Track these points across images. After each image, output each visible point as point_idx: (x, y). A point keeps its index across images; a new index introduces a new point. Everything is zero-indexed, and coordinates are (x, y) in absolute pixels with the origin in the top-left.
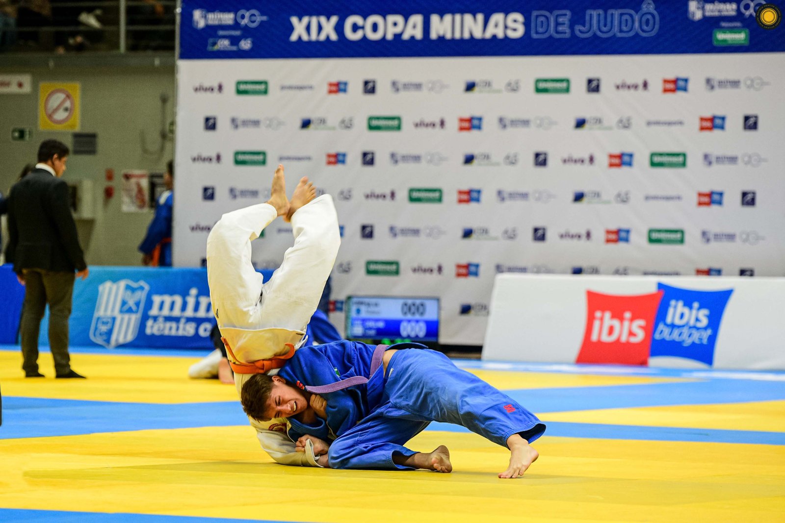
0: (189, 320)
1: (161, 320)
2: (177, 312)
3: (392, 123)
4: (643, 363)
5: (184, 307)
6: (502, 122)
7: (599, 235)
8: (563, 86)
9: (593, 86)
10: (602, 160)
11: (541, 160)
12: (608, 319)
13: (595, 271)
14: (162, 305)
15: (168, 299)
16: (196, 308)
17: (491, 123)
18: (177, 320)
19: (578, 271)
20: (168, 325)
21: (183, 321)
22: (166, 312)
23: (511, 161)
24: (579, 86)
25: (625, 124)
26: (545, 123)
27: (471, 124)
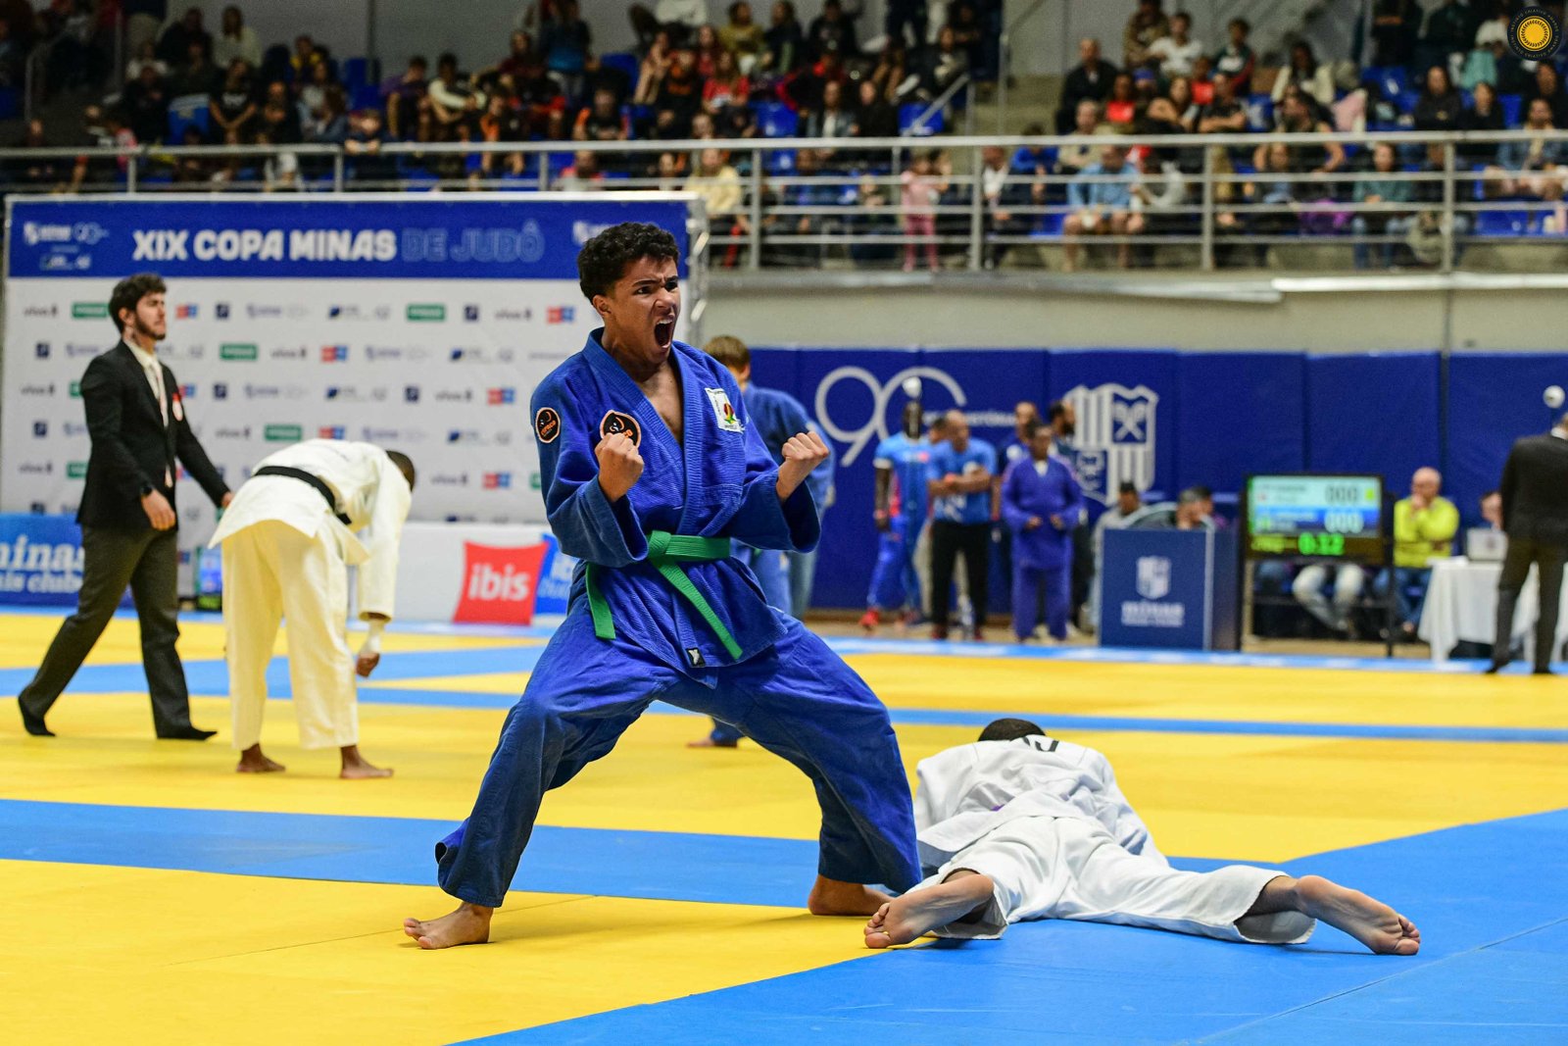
0: (17, 572)
2: (3, 564)
3: (246, 352)
4: (525, 622)
5: (11, 558)
6: (370, 353)
7: (476, 479)
8: (435, 313)
9: (471, 314)
10: (481, 396)
11: (412, 395)
12: (486, 574)
13: (471, 519)
16: (25, 558)
17: (356, 354)
19: (452, 519)
21: (10, 573)
23: (380, 395)
24: (455, 313)
25: (507, 356)
26: (417, 354)
27: (336, 354)
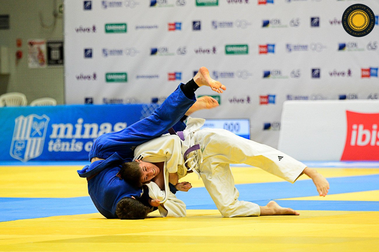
0: (78, 140)
1: (58, 141)
2: (69, 135)
3: (213, 1)
5: (74, 132)
11: (315, 22)
12: (361, 130)
13: (355, 97)
14: (59, 130)
15: (63, 127)
16: (83, 132)
18: (70, 140)
19: (343, 98)
20: (64, 144)
21: (74, 141)
22: (62, 135)
23: (295, 23)
